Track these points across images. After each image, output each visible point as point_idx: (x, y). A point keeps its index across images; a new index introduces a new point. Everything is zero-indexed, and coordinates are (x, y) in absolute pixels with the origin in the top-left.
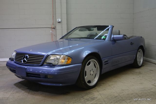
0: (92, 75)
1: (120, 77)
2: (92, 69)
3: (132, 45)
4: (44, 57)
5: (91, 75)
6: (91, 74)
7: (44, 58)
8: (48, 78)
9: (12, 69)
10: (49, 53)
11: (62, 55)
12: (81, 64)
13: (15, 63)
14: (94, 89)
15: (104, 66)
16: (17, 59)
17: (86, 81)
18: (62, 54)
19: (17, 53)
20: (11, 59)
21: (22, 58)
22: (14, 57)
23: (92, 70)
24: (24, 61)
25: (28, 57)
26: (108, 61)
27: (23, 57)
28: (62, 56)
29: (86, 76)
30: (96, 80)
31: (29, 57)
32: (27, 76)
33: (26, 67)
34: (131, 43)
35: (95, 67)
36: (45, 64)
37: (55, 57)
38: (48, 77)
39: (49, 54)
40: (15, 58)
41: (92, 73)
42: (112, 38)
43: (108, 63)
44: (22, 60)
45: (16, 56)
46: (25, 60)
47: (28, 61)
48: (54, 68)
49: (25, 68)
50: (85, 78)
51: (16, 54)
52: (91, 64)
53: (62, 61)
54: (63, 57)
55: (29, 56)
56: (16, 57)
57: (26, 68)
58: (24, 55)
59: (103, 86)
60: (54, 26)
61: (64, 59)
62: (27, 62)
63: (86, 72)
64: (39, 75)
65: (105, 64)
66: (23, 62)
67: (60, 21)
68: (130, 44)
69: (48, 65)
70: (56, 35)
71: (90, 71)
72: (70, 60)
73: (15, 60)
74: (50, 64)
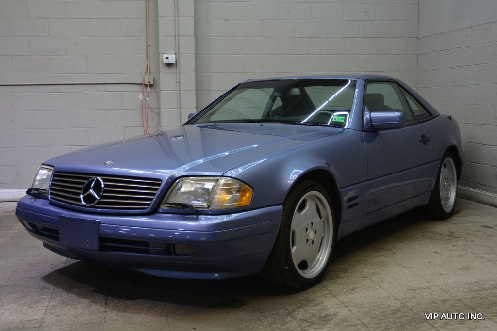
0: (313, 241)
1: (394, 250)
2: (312, 223)
3: (425, 143)
4: (159, 185)
5: (310, 242)
6: (307, 240)
7: (160, 188)
8: (176, 255)
9: (40, 225)
10: (177, 172)
11: (222, 176)
12: (280, 207)
13: (52, 204)
14: (317, 288)
15: (345, 215)
16: (60, 193)
17: (296, 262)
18: (220, 174)
19: (56, 172)
20: (33, 192)
21: (80, 189)
22: (46, 186)
23: (310, 225)
24: (89, 199)
25: (103, 186)
26: (356, 198)
27: (83, 184)
28: (222, 181)
29: (295, 248)
30: (323, 258)
31: (106, 186)
32: (102, 248)
33: (98, 218)
34: (423, 136)
35: (321, 217)
36: (163, 207)
37: (198, 186)
38: (177, 252)
39: (177, 176)
40: (52, 189)
41: (311, 235)
42: (368, 123)
43: (356, 204)
44: (79, 194)
45: (54, 180)
46: (90, 195)
47: (103, 197)
48: (196, 219)
49: (94, 222)
50: (294, 250)
51: (54, 176)
52: (307, 208)
53: (223, 198)
54: (225, 185)
55: (104, 180)
56: (53, 185)
57: (97, 220)
58: (87, 179)
59: (343, 277)
60: (151, 77)
61: (229, 191)
62: (99, 203)
63: (293, 232)
64: (146, 244)
65: (349, 207)
66: (83, 202)
67: (174, 61)
68: (421, 141)
69: (176, 210)
70: (159, 108)
71: (307, 229)
72: (248, 195)
73: (51, 194)
74: (184, 206)
